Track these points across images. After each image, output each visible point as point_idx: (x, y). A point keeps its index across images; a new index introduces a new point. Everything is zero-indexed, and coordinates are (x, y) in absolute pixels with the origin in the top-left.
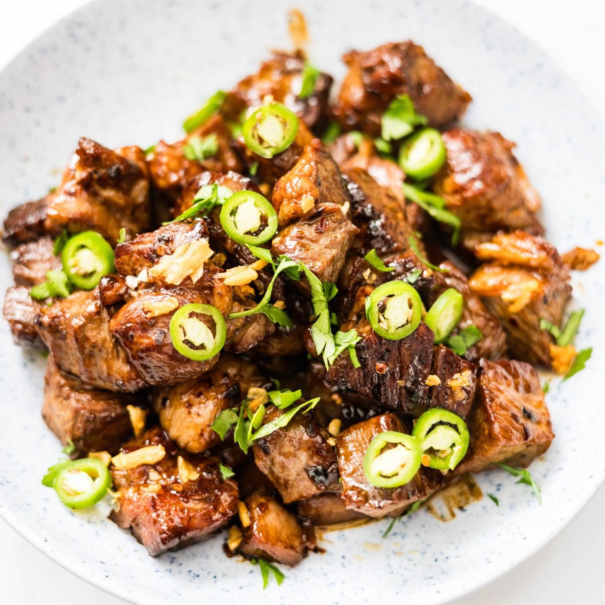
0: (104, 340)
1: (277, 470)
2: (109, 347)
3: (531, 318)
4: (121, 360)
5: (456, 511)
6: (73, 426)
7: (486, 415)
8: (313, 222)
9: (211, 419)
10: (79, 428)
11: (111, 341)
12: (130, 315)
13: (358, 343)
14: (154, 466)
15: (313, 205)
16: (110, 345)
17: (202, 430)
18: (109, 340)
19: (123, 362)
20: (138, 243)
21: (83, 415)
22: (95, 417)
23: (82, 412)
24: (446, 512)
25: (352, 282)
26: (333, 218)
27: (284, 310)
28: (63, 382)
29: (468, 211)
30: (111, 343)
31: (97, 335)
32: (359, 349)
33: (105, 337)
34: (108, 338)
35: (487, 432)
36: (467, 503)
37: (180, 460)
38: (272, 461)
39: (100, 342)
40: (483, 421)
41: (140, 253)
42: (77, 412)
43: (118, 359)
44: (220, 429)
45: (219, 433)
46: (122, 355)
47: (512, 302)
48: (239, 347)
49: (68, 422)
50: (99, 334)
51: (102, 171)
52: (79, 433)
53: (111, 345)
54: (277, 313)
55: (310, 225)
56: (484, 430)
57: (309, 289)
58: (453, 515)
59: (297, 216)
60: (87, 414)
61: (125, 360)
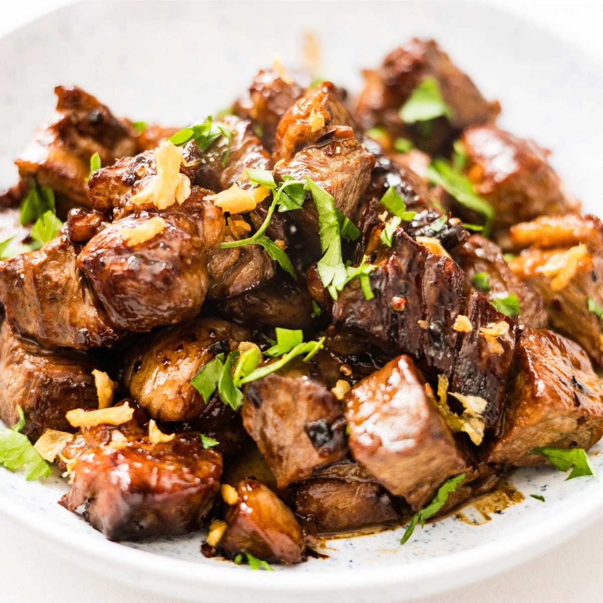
0: (69, 279)
1: (270, 432)
2: (74, 287)
3: (578, 296)
4: (87, 303)
5: (491, 515)
6: (25, 395)
7: (528, 376)
8: (322, 145)
9: (192, 373)
10: (31, 396)
11: (77, 279)
12: (102, 240)
13: (371, 272)
14: (119, 428)
15: (323, 124)
16: (75, 284)
17: (180, 387)
18: (74, 278)
19: (90, 305)
20: (117, 168)
21: (38, 377)
22: (51, 380)
23: (36, 373)
24: (479, 516)
25: (366, 223)
26: (345, 143)
27: (286, 251)
28: (16, 344)
29: (500, 199)
30: (76, 282)
31: (60, 273)
32: (373, 278)
33: (70, 274)
34: (73, 276)
35: (529, 394)
36: (505, 506)
37: (152, 423)
38: (264, 418)
39: (63, 281)
40: (525, 385)
41: (118, 179)
42: (30, 375)
43: (84, 302)
44: (203, 388)
45: (202, 392)
46: (89, 297)
47: (554, 276)
48: (231, 290)
49: (18, 390)
50: (63, 271)
51: (82, 115)
52: (30, 402)
53: (77, 284)
54: (277, 249)
55: (319, 148)
56: (526, 394)
57: (315, 222)
58: (488, 518)
59: (304, 139)
60: (41, 376)
61: (92, 303)
